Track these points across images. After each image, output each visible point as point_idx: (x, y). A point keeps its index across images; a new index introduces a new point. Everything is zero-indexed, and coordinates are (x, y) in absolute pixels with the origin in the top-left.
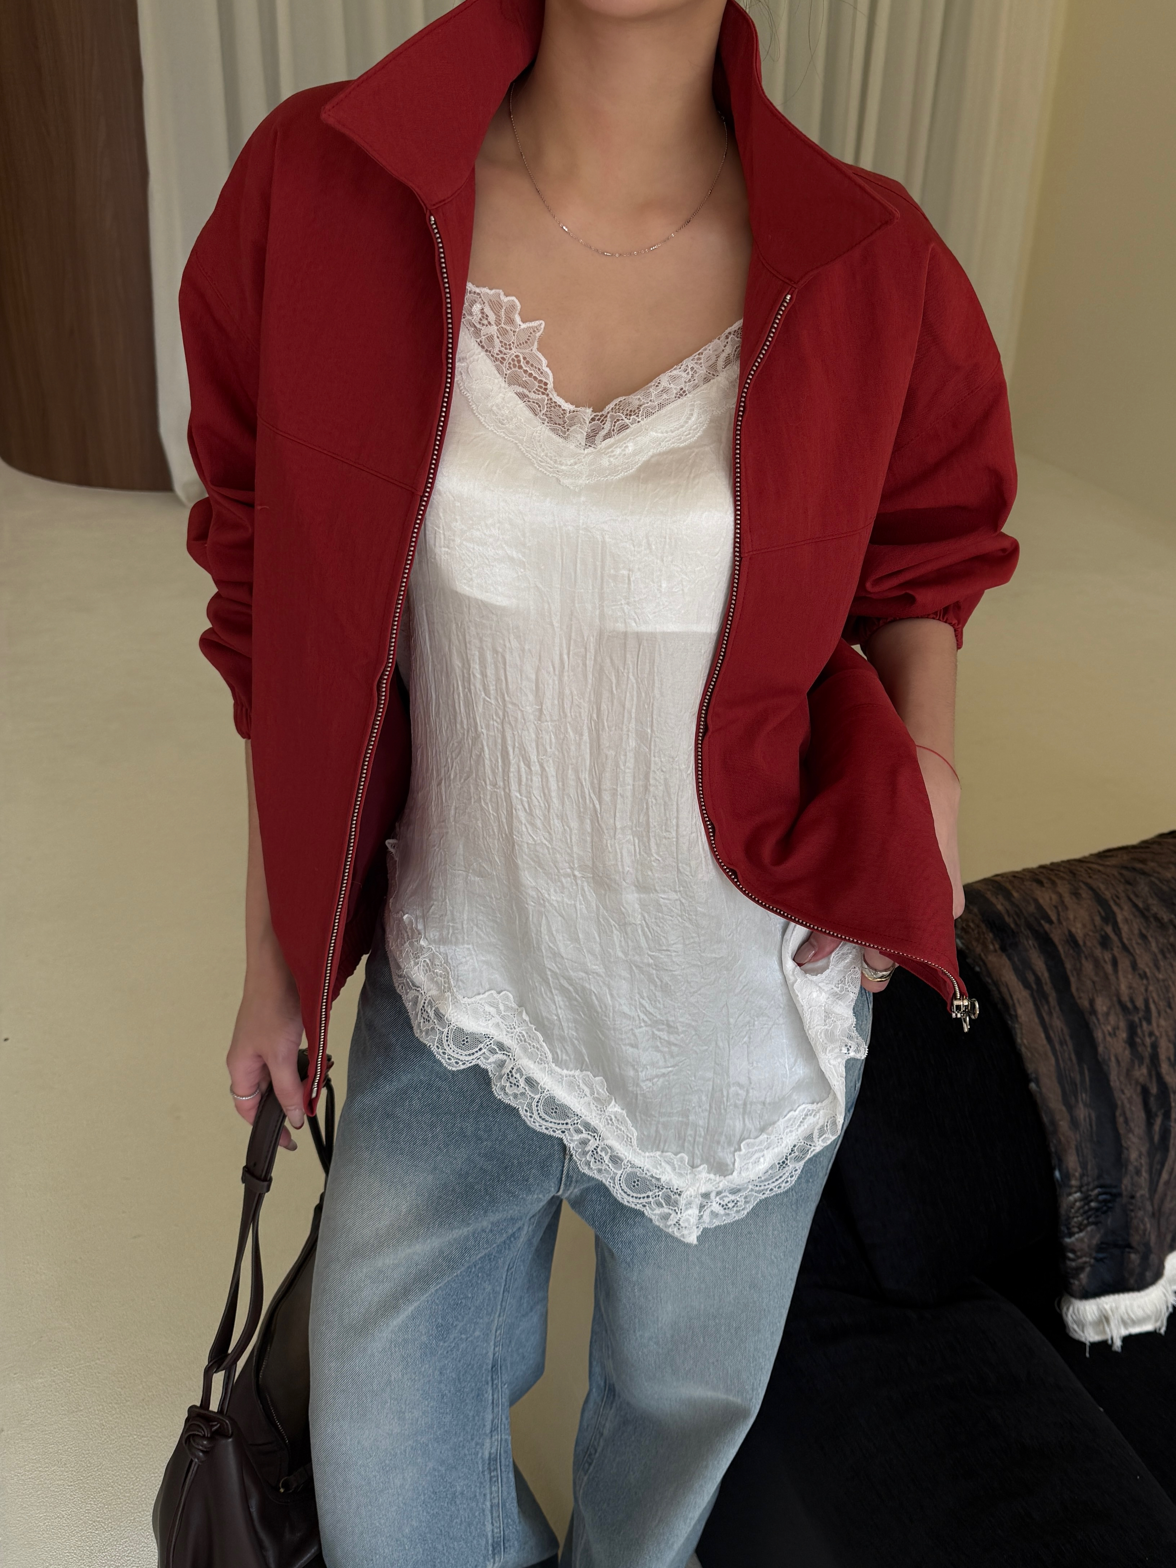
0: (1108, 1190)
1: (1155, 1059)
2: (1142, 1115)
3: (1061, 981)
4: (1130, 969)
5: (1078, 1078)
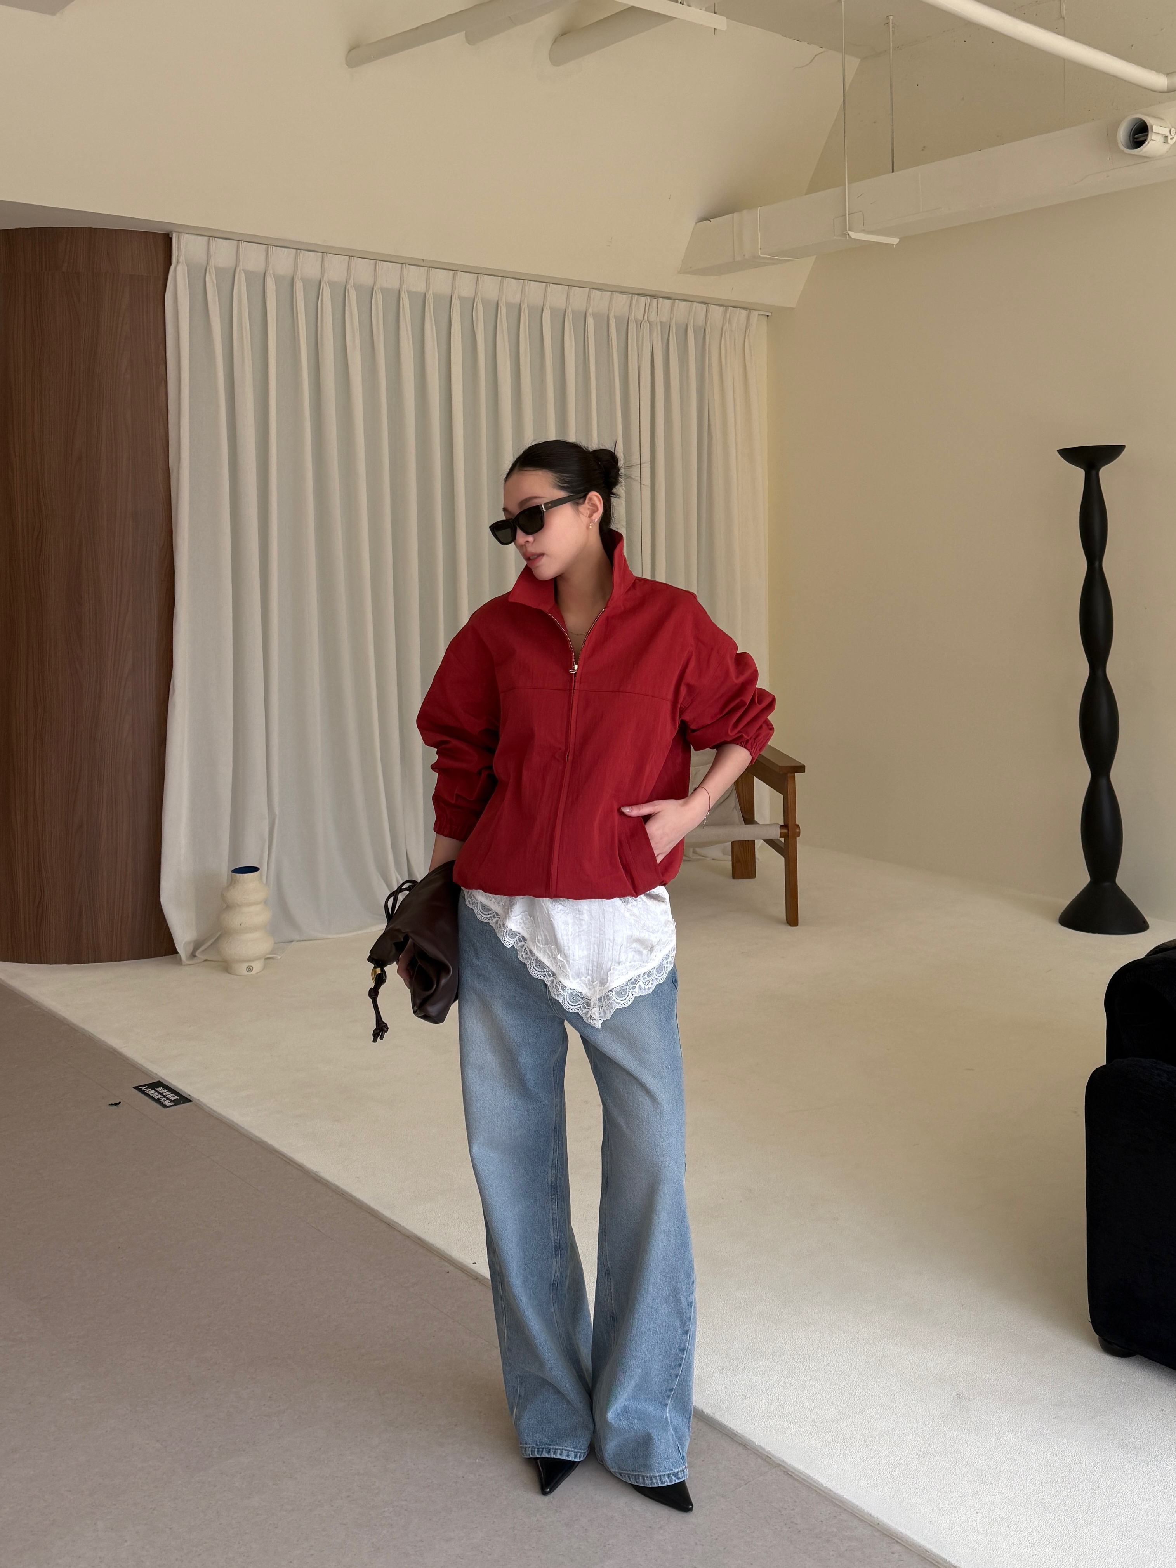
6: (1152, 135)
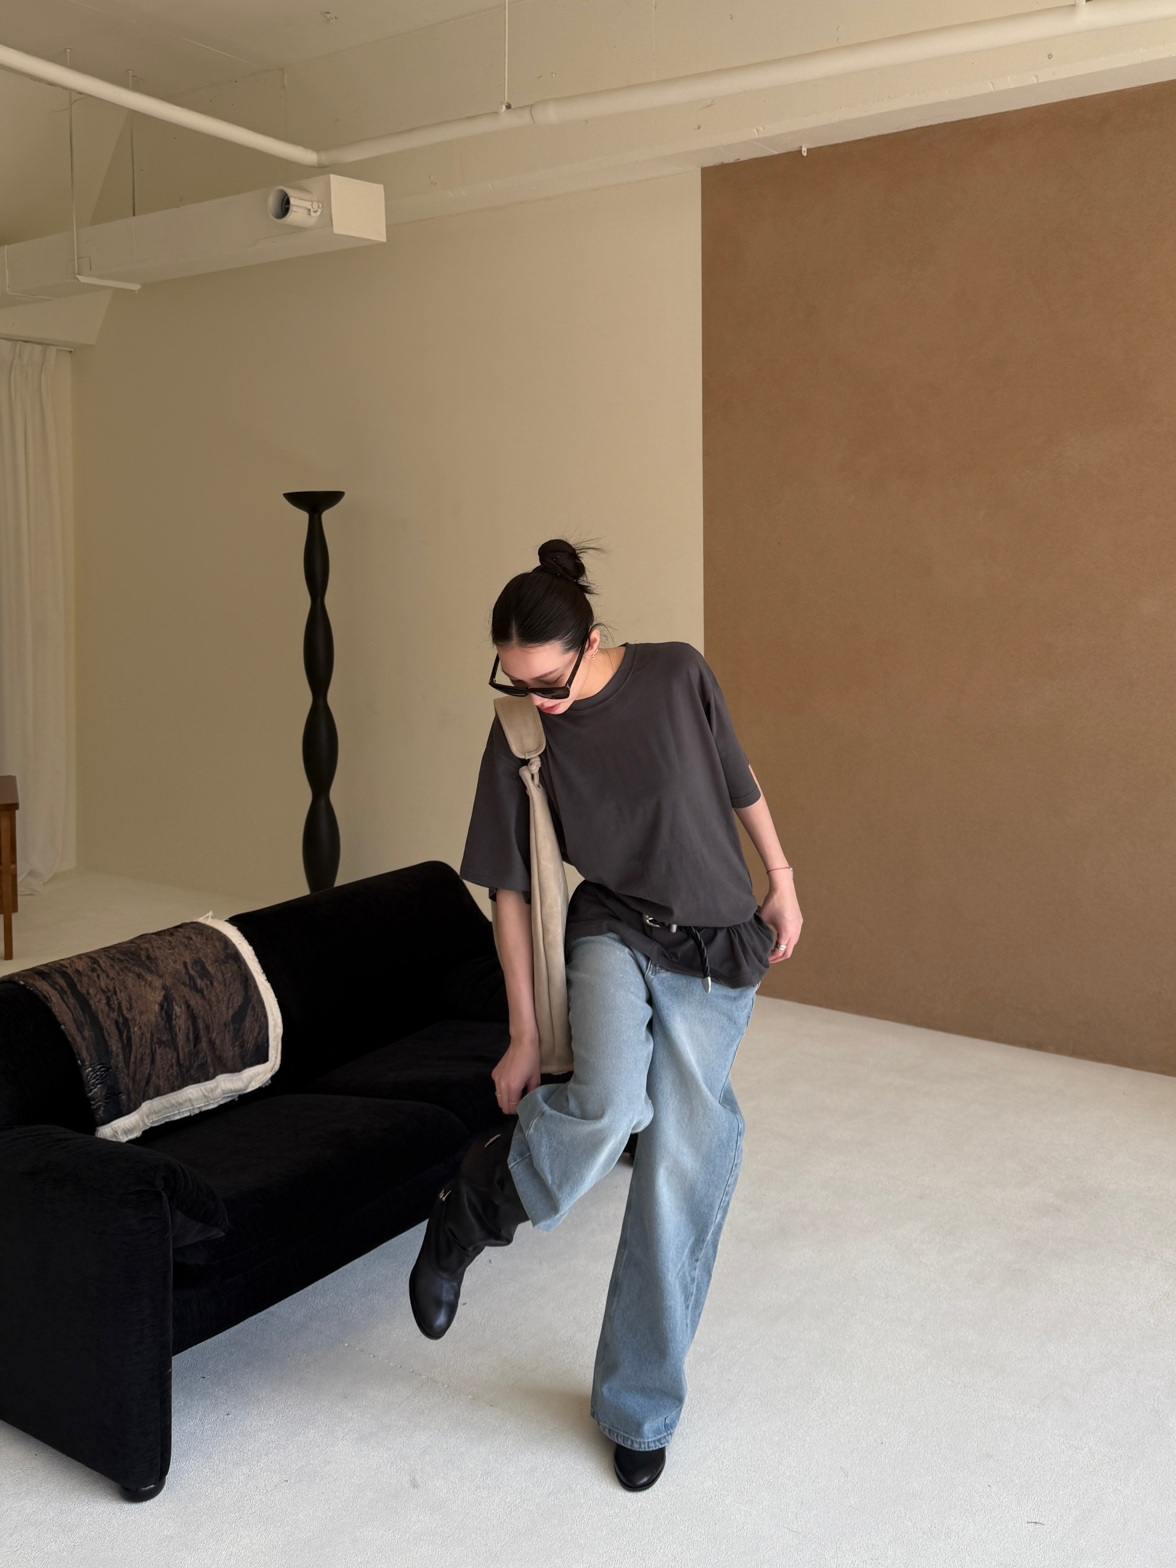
0: (105, 1066)
1: (120, 1007)
2: (117, 1032)
3: (72, 985)
4: (106, 978)
5: (84, 1022)
6: (294, 208)
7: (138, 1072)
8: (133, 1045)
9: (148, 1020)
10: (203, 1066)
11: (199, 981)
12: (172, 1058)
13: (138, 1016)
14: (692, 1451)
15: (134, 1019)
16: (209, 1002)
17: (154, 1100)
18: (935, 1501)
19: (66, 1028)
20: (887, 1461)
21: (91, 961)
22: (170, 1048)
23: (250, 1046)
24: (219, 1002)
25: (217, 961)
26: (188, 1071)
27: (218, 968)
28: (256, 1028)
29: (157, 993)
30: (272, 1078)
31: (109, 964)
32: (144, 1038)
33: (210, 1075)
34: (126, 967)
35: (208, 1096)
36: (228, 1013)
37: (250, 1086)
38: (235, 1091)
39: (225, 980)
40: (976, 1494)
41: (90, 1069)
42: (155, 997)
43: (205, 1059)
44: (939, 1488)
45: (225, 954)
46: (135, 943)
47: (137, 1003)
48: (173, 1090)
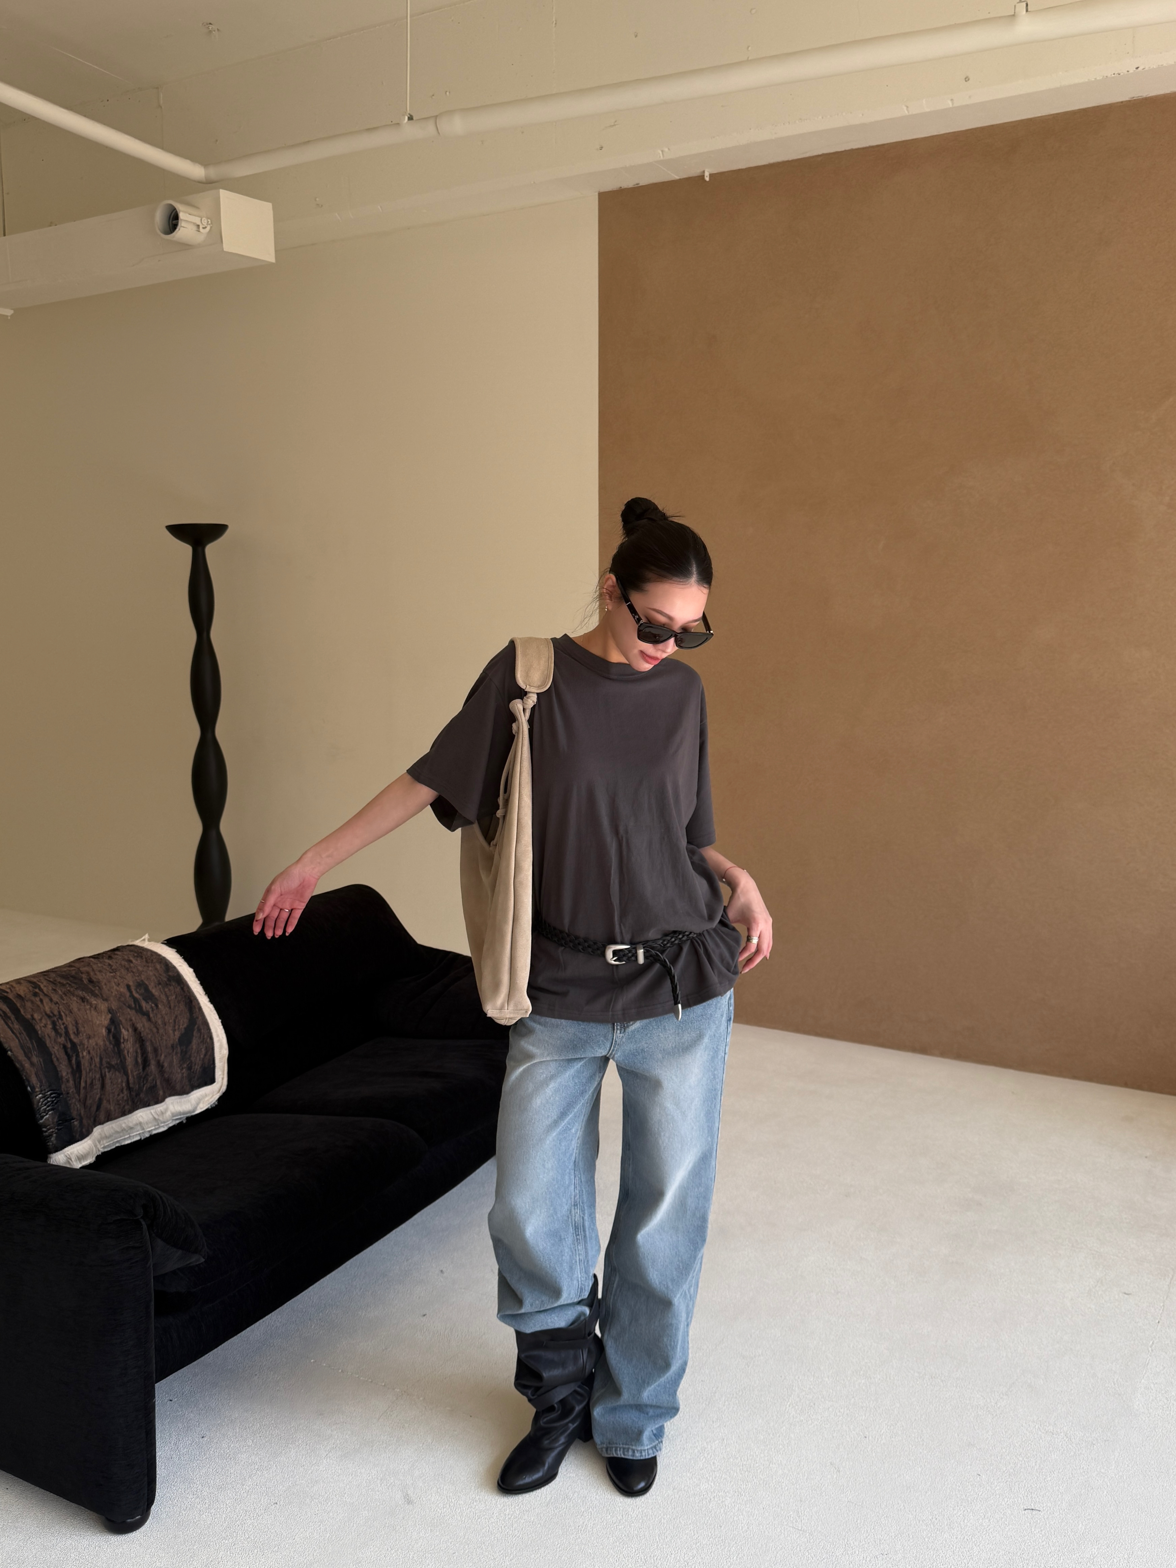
0: (56, 1092)
1: (67, 1033)
2: (66, 1057)
3: (16, 1011)
4: (50, 1002)
5: (31, 1047)
6: (181, 224)
7: (88, 1097)
8: (83, 1070)
9: (97, 1044)
10: (153, 1088)
11: (144, 1004)
12: (122, 1082)
13: (86, 1041)
14: (681, 1453)
15: (82, 1044)
16: (156, 1024)
17: (105, 1125)
18: (930, 1493)
19: (14, 1055)
20: (874, 1454)
21: (32, 987)
22: (120, 1072)
23: (197, 1068)
24: (165, 1025)
25: (160, 984)
26: (138, 1095)
27: (162, 990)
28: (203, 1050)
29: (103, 1017)
30: (219, 1100)
31: (50, 988)
32: (94, 1063)
33: (160, 1098)
34: (69, 990)
35: (159, 1119)
36: (174, 1035)
37: (198, 1108)
38: (184, 1113)
39: (169, 1002)
40: (967, 1484)
41: (40, 1095)
42: (101, 1021)
43: (154, 1083)
44: (930, 1479)
45: (168, 977)
46: (74, 967)
47: (84, 1027)
48: (124, 1113)
